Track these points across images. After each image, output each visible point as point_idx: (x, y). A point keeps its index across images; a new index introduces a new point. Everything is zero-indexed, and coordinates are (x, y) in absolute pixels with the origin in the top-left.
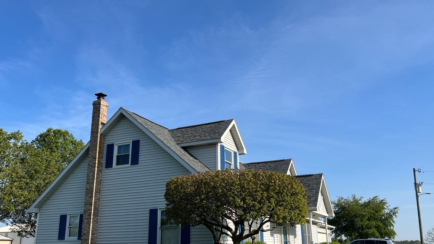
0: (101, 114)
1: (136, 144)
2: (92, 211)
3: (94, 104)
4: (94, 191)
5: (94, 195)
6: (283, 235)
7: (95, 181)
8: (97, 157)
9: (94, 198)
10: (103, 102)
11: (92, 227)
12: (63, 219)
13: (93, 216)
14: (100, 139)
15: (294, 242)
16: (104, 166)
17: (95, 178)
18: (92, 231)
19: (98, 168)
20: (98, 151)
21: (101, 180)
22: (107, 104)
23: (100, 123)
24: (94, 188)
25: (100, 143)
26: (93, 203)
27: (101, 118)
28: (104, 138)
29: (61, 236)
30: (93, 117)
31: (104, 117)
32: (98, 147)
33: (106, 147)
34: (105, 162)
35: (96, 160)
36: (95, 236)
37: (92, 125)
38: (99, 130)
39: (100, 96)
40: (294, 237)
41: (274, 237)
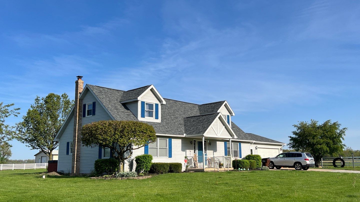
0: (79, 88)
1: (94, 104)
2: (76, 140)
3: (76, 83)
4: (77, 130)
5: (77, 132)
6: (197, 151)
7: (77, 124)
8: (78, 112)
9: (77, 134)
10: (80, 81)
11: (77, 148)
12: (68, 143)
13: (77, 143)
14: (79, 102)
15: (213, 154)
16: (82, 116)
17: (77, 123)
18: (77, 150)
19: (79, 117)
20: (78, 109)
21: (81, 124)
22: (83, 82)
23: (78, 93)
24: (77, 128)
25: (79, 104)
26: (77, 136)
27: (79, 90)
28: (82, 101)
29: (68, 153)
30: (76, 89)
31: (81, 89)
32: (78, 106)
33: (83, 106)
34: (83, 114)
35: (77, 113)
36: (79, 153)
37: (76, 94)
38: (78, 97)
39: (79, 77)
40: (213, 151)
41: (186, 152)
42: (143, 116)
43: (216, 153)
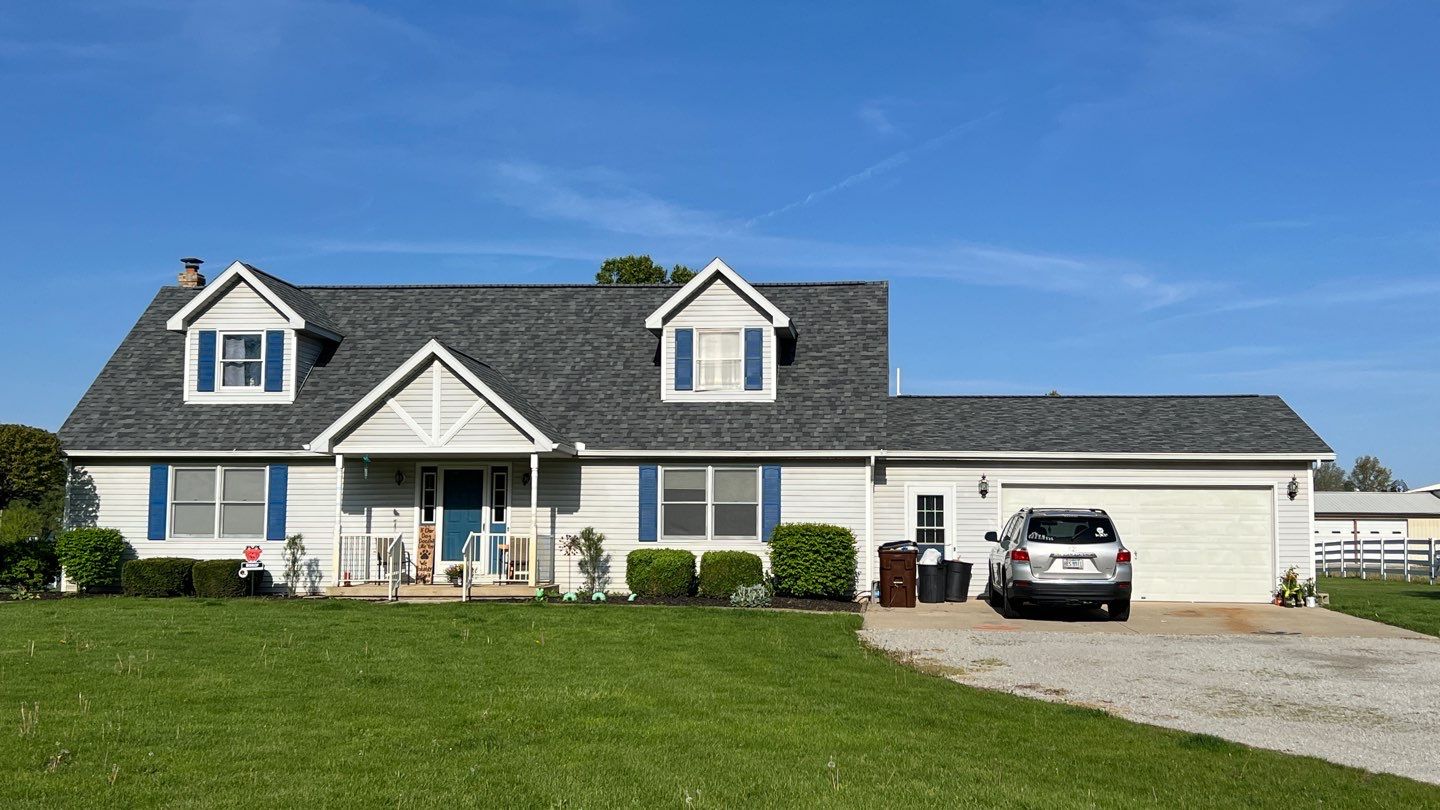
6: (439, 510)
15: (549, 524)
40: (553, 511)
41: (369, 517)
42: (206, 383)
43: (575, 520)
